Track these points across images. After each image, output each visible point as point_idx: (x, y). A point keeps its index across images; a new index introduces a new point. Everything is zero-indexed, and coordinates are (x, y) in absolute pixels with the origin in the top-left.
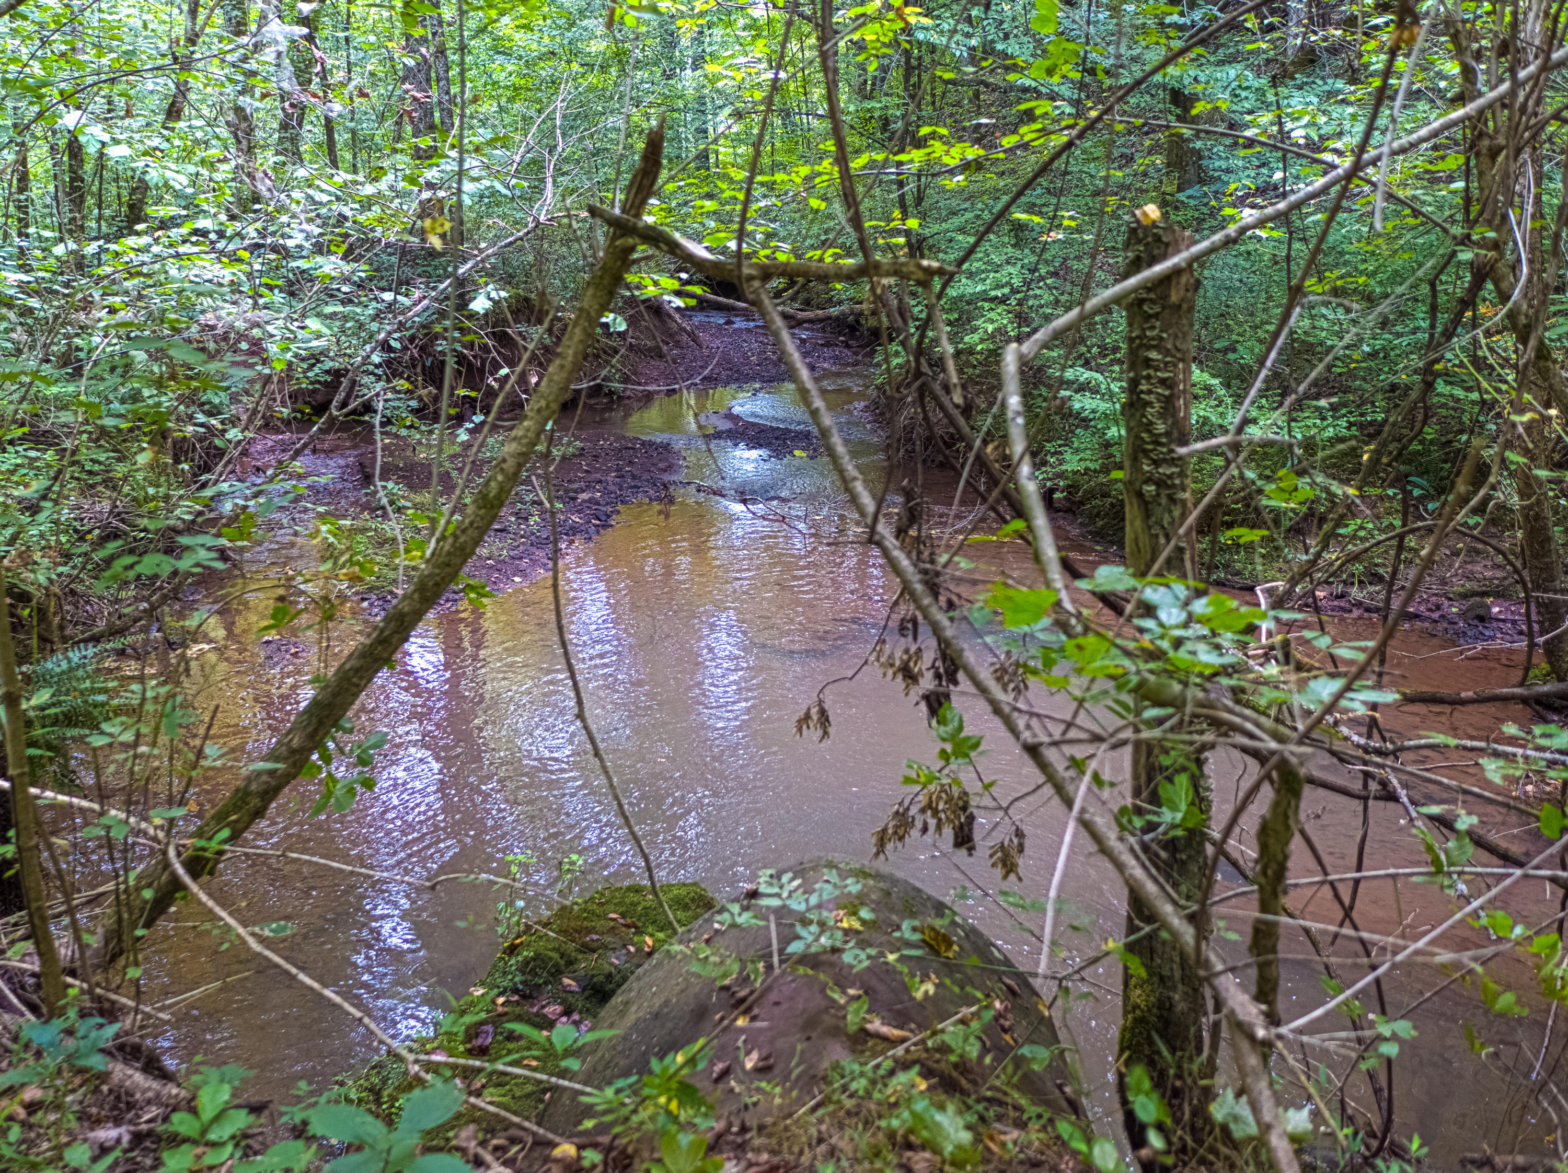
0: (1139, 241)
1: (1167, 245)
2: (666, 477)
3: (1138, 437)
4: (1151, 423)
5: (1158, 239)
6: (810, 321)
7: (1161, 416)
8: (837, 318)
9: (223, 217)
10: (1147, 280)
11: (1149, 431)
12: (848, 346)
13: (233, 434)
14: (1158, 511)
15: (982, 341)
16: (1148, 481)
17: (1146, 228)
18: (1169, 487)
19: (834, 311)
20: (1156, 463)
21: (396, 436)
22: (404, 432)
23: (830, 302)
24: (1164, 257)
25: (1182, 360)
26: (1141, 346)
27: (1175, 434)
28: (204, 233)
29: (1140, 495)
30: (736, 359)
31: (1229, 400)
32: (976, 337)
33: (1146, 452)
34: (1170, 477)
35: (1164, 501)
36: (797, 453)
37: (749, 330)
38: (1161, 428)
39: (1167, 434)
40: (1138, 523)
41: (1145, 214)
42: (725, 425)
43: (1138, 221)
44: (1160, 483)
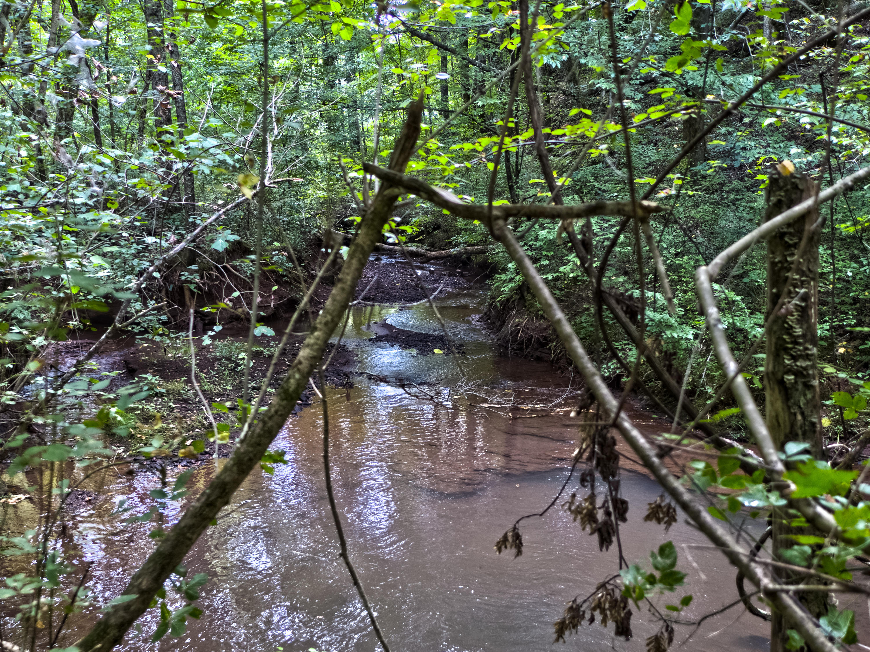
0: (781, 189)
1: (802, 191)
2: (346, 369)
3: (780, 338)
4: (791, 327)
5: (795, 187)
6: (436, 258)
7: (799, 322)
8: (455, 255)
9: (27, 183)
10: (789, 218)
11: (790, 334)
12: (463, 276)
13: (39, 341)
14: (796, 394)
15: (572, 271)
16: (789, 371)
17: (785, 179)
18: (804, 376)
19: (454, 251)
20: (795, 358)
21: (153, 342)
22: (158, 339)
23: (450, 245)
24: (799, 201)
25: (813, 279)
26: (782, 268)
27: (809, 336)
28: (15, 194)
29: (781, 383)
30: (386, 284)
31: (747, 311)
32: (568, 268)
33: (787, 350)
34: (805, 369)
35: (800, 387)
36: (436, 351)
37: (392, 265)
38: (799, 331)
39: (804, 336)
40: (779, 404)
41: (784, 167)
42: (383, 332)
43: (779, 173)
44: (799, 373)
